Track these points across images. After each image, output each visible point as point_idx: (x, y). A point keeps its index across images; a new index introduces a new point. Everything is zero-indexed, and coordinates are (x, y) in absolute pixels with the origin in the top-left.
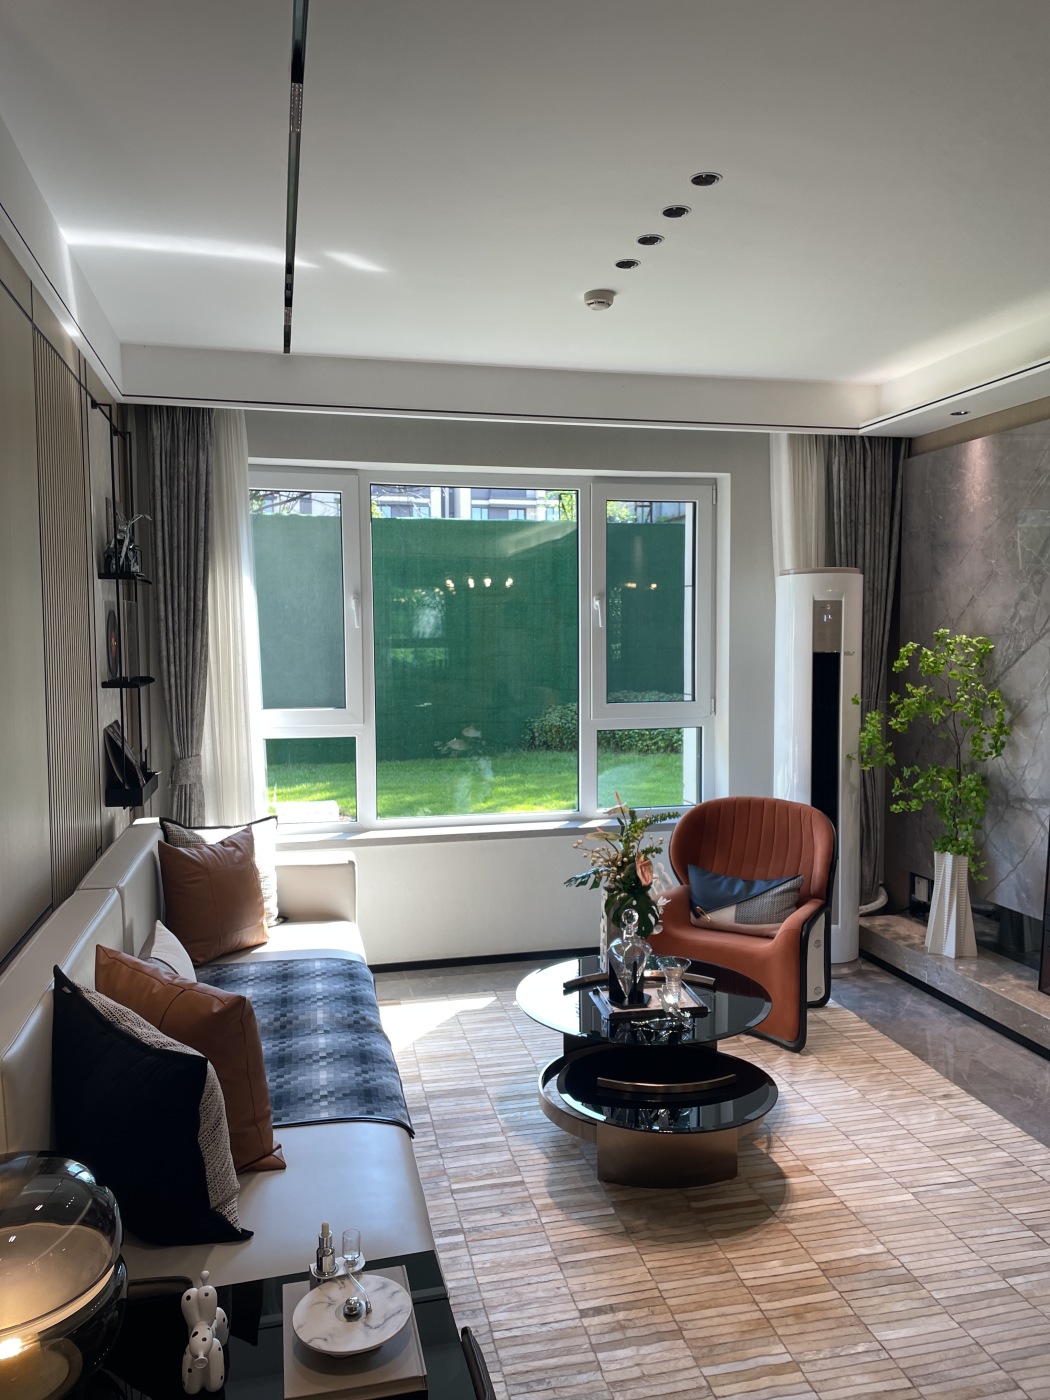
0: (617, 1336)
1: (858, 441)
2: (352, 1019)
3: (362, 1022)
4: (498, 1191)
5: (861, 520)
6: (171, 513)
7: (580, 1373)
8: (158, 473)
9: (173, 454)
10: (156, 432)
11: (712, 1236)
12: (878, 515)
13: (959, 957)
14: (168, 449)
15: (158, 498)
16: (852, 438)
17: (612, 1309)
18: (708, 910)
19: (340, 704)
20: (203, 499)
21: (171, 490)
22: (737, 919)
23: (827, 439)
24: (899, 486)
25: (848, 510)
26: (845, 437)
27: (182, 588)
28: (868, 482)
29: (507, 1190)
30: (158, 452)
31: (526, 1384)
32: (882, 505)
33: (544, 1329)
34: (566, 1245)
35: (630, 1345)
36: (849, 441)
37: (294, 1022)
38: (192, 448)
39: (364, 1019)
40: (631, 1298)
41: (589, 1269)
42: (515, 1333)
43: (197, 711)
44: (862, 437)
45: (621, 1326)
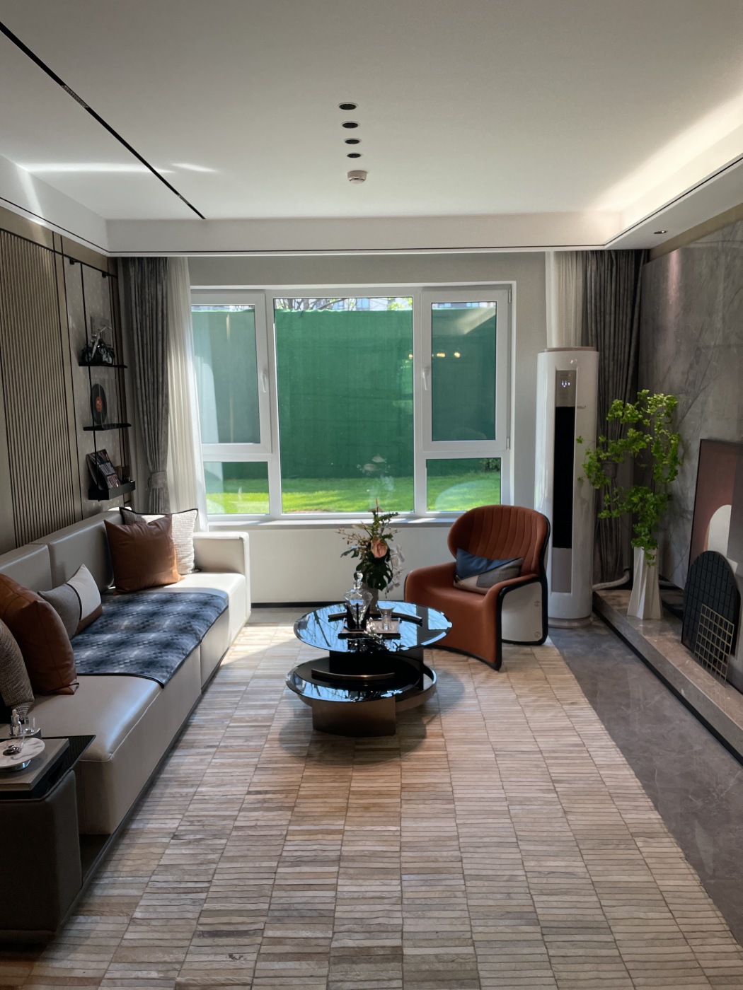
0: (259, 805)
1: (606, 253)
2: (184, 626)
3: (189, 628)
4: (253, 729)
5: (608, 311)
6: (141, 324)
7: (224, 820)
8: (133, 298)
9: (142, 287)
10: (132, 274)
11: (354, 763)
12: (621, 306)
13: (647, 618)
14: (139, 283)
15: (134, 314)
16: (602, 252)
17: (266, 792)
18: (462, 578)
19: (258, 441)
20: (160, 314)
21: (142, 308)
22: (478, 584)
23: (585, 254)
24: (639, 285)
25: (598, 304)
26: (596, 251)
27: (150, 370)
28: (613, 283)
29: (258, 729)
30: (133, 286)
31: (192, 822)
32: (625, 299)
33: (225, 797)
34: (269, 759)
35: (261, 810)
36: (598, 254)
37: (152, 625)
38: (153, 283)
39: (191, 626)
40: (282, 788)
41: (270, 772)
42: (206, 798)
43: (162, 444)
44: (609, 251)
45: (265, 801)
